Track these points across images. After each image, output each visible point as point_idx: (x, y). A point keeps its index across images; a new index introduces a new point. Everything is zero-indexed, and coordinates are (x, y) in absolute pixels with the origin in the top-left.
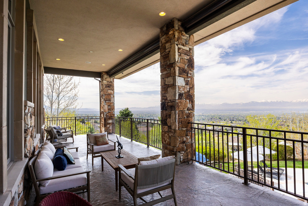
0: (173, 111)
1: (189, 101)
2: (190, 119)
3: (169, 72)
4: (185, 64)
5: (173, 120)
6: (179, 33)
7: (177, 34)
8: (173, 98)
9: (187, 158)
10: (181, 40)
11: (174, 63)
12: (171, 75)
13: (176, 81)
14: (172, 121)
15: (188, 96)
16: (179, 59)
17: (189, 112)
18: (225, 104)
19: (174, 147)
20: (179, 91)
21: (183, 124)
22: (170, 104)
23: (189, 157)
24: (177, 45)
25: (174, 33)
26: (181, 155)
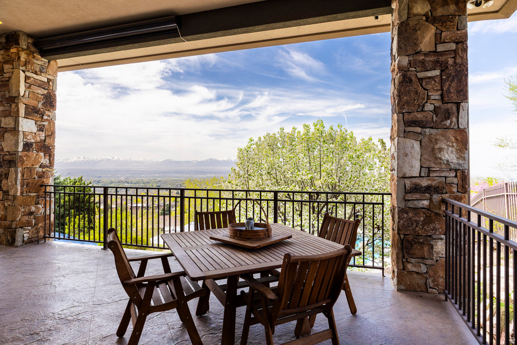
0: (12, 169)
1: (44, 155)
2: (45, 180)
3: (7, 108)
4: (39, 102)
5: (11, 182)
6: (28, 55)
7: (23, 56)
8: (13, 149)
9: (37, 237)
10: (32, 66)
11: (18, 97)
12: (12, 114)
13: (20, 125)
14: (10, 184)
15: (41, 147)
16: (27, 93)
17: (44, 170)
18: (169, 162)
19: (12, 221)
20: (25, 140)
21: (30, 186)
22: (7, 157)
23: (41, 234)
24: (24, 71)
25: (18, 54)
26: (24, 232)
